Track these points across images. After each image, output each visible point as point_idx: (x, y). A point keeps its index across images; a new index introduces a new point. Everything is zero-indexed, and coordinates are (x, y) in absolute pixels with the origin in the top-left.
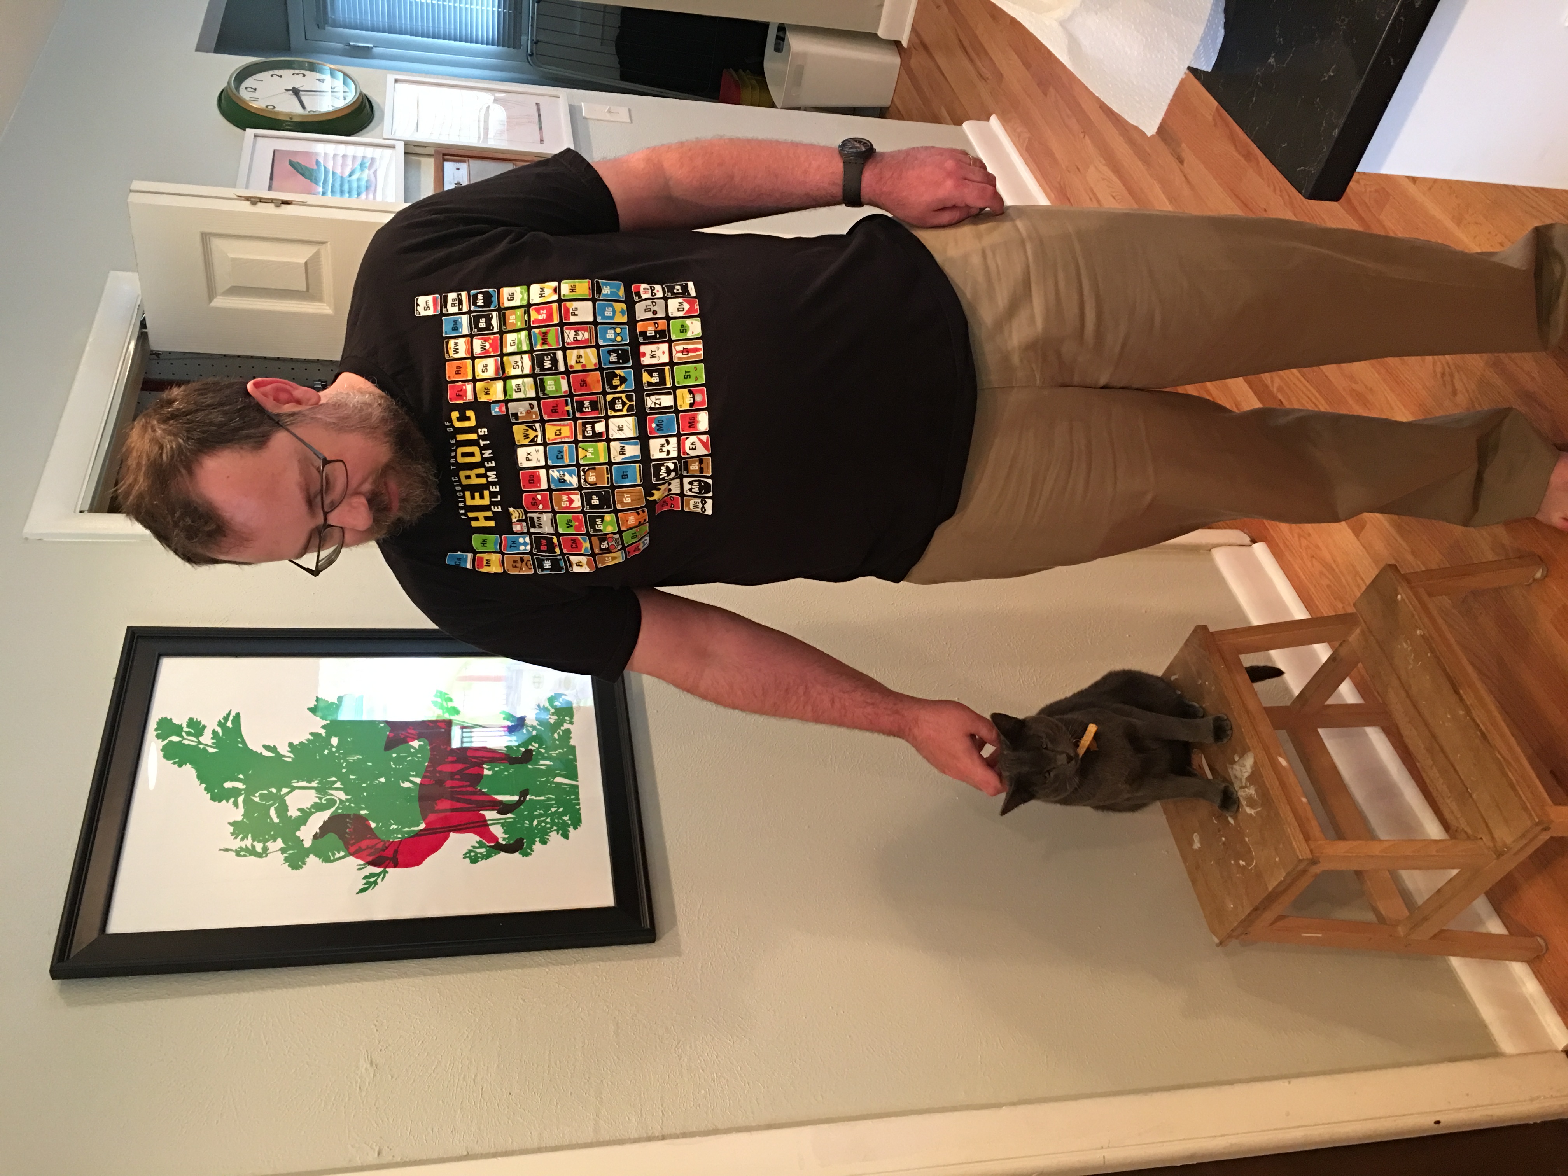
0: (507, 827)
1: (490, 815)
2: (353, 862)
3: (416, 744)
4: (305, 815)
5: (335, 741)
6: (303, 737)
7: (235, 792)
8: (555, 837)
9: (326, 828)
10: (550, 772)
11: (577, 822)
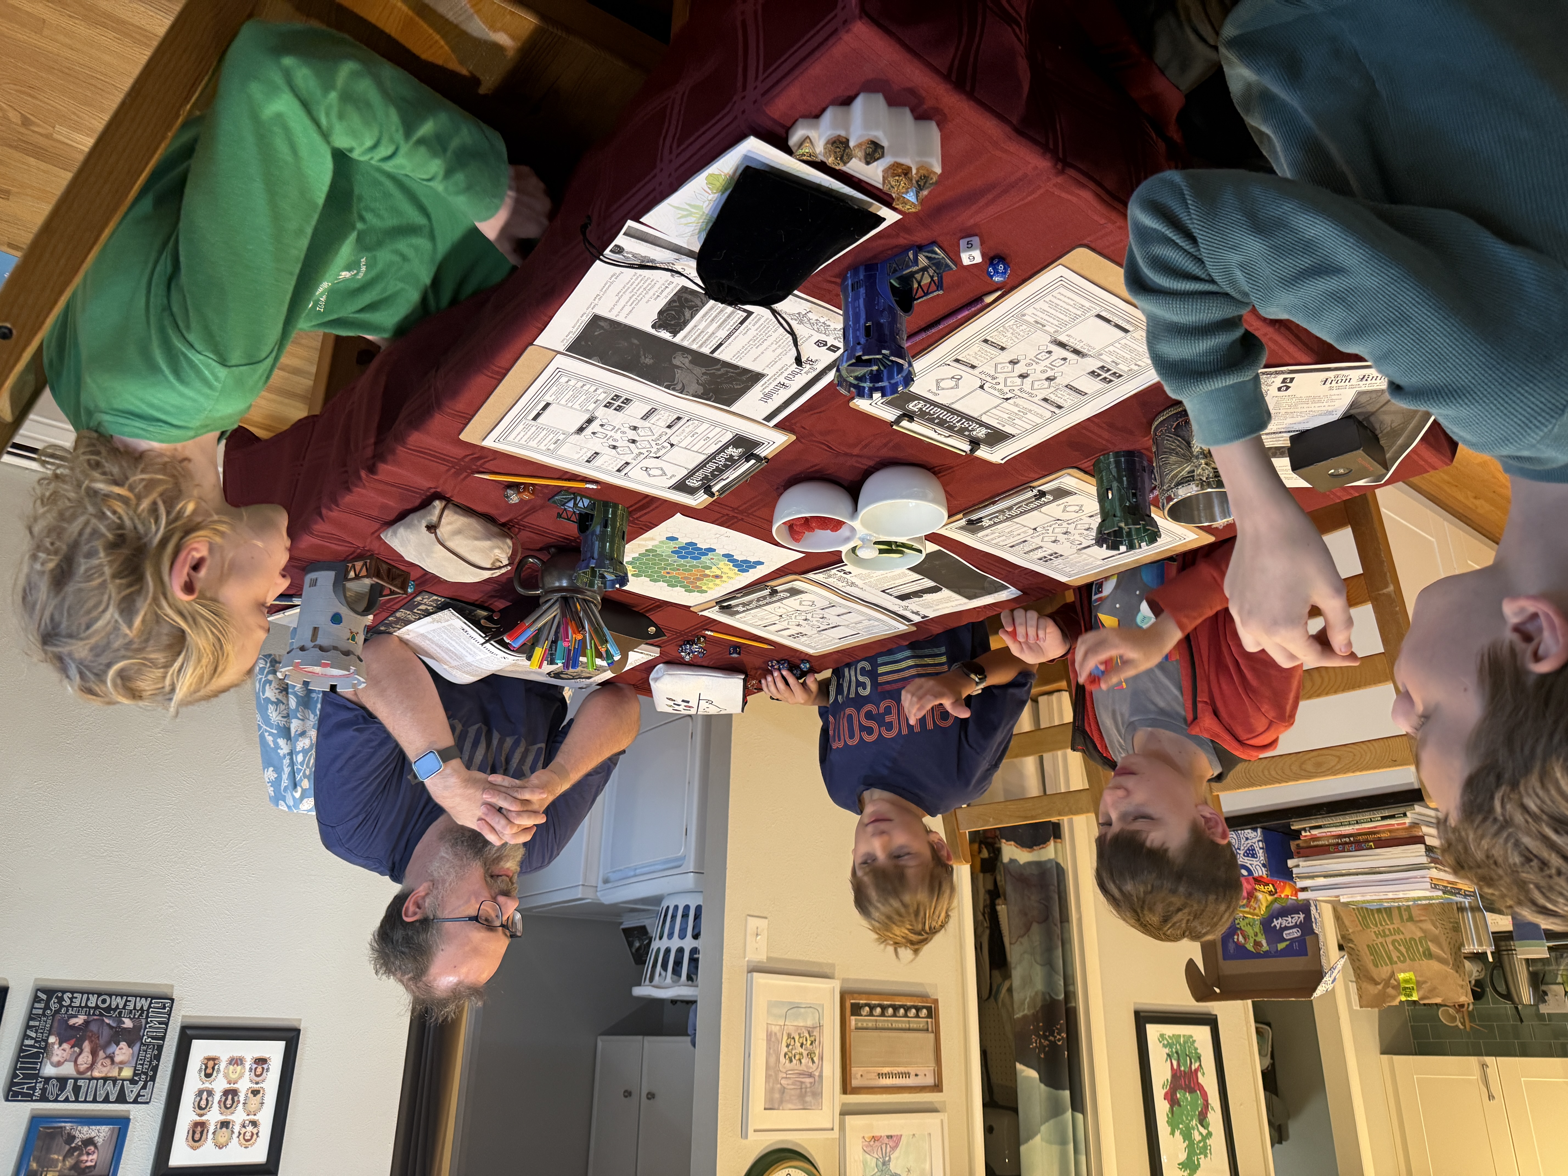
0: (1195, 1062)
1: (1193, 1068)
2: (1209, 1115)
3: (1178, 1095)
4: (1201, 1134)
5: (1181, 1126)
6: (1181, 1137)
7: (1198, 1159)
8: (1196, 1045)
9: (1202, 1126)
10: (1180, 1044)
11: (1191, 1037)
